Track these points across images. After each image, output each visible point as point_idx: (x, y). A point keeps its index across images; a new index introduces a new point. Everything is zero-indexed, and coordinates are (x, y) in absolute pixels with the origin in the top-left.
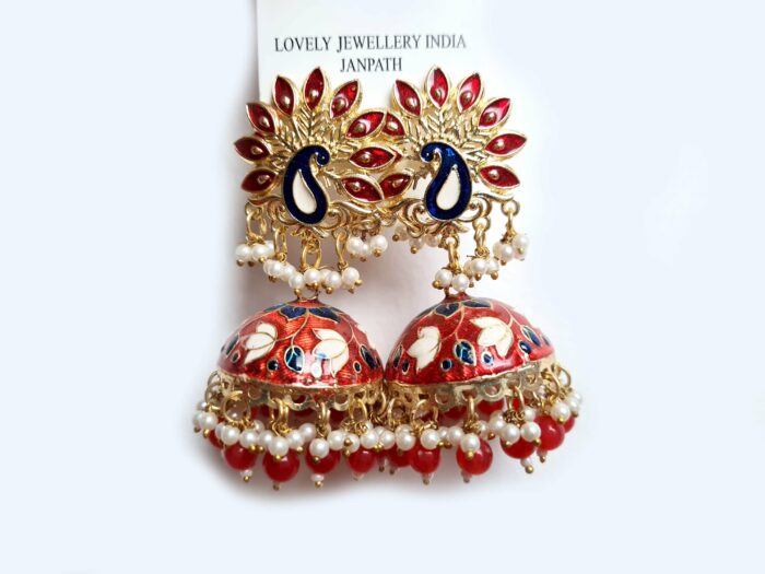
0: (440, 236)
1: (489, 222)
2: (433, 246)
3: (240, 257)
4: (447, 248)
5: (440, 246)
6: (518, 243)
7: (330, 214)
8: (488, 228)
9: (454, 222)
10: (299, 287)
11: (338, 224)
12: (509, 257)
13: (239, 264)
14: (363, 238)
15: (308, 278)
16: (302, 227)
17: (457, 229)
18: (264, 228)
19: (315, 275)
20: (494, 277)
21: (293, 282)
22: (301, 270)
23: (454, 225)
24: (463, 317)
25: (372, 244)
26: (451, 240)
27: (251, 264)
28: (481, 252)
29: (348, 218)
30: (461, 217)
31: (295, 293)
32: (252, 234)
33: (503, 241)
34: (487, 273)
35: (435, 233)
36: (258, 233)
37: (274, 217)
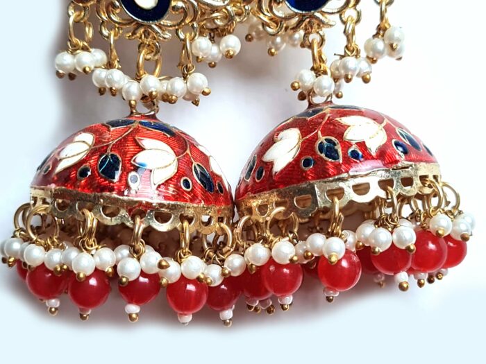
0: (302, 32)
1: (359, 14)
2: (294, 45)
3: (61, 66)
4: (311, 47)
5: (303, 45)
6: (391, 38)
7: (174, 8)
8: (358, 21)
9: (317, 14)
10: (133, 98)
11: (183, 20)
12: (381, 53)
13: (59, 75)
14: (212, 39)
15: (144, 86)
16: (139, 25)
17: (321, 24)
18: (89, 32)
19: (153, 83)
20: (366, 81)
21: (128, 92)
22: (138, 78)
23: (317, 18)
24: (327, 118)
25: (223, 45)
26: (314, 37)
27: (72, 76)
28: (351, 50)
29: (195, 12)
30: (324, 9)
31: (130, 105)
32: (75, 40)
33: (375, 36)
34: (358, 75)
35: (296, 28)
36: (82, 38)
37: (104, 17)
